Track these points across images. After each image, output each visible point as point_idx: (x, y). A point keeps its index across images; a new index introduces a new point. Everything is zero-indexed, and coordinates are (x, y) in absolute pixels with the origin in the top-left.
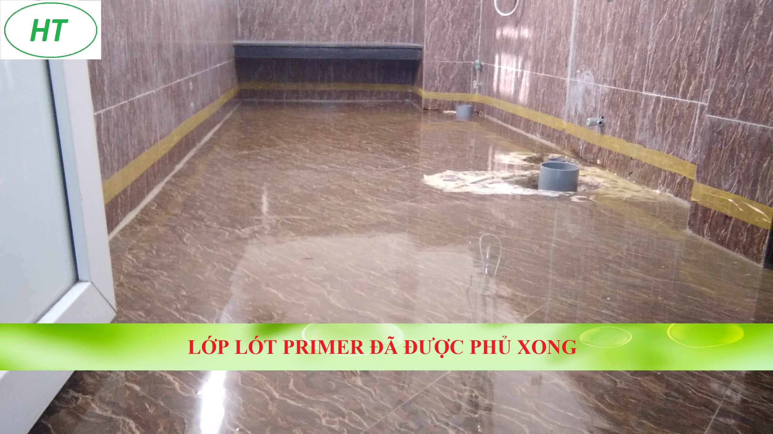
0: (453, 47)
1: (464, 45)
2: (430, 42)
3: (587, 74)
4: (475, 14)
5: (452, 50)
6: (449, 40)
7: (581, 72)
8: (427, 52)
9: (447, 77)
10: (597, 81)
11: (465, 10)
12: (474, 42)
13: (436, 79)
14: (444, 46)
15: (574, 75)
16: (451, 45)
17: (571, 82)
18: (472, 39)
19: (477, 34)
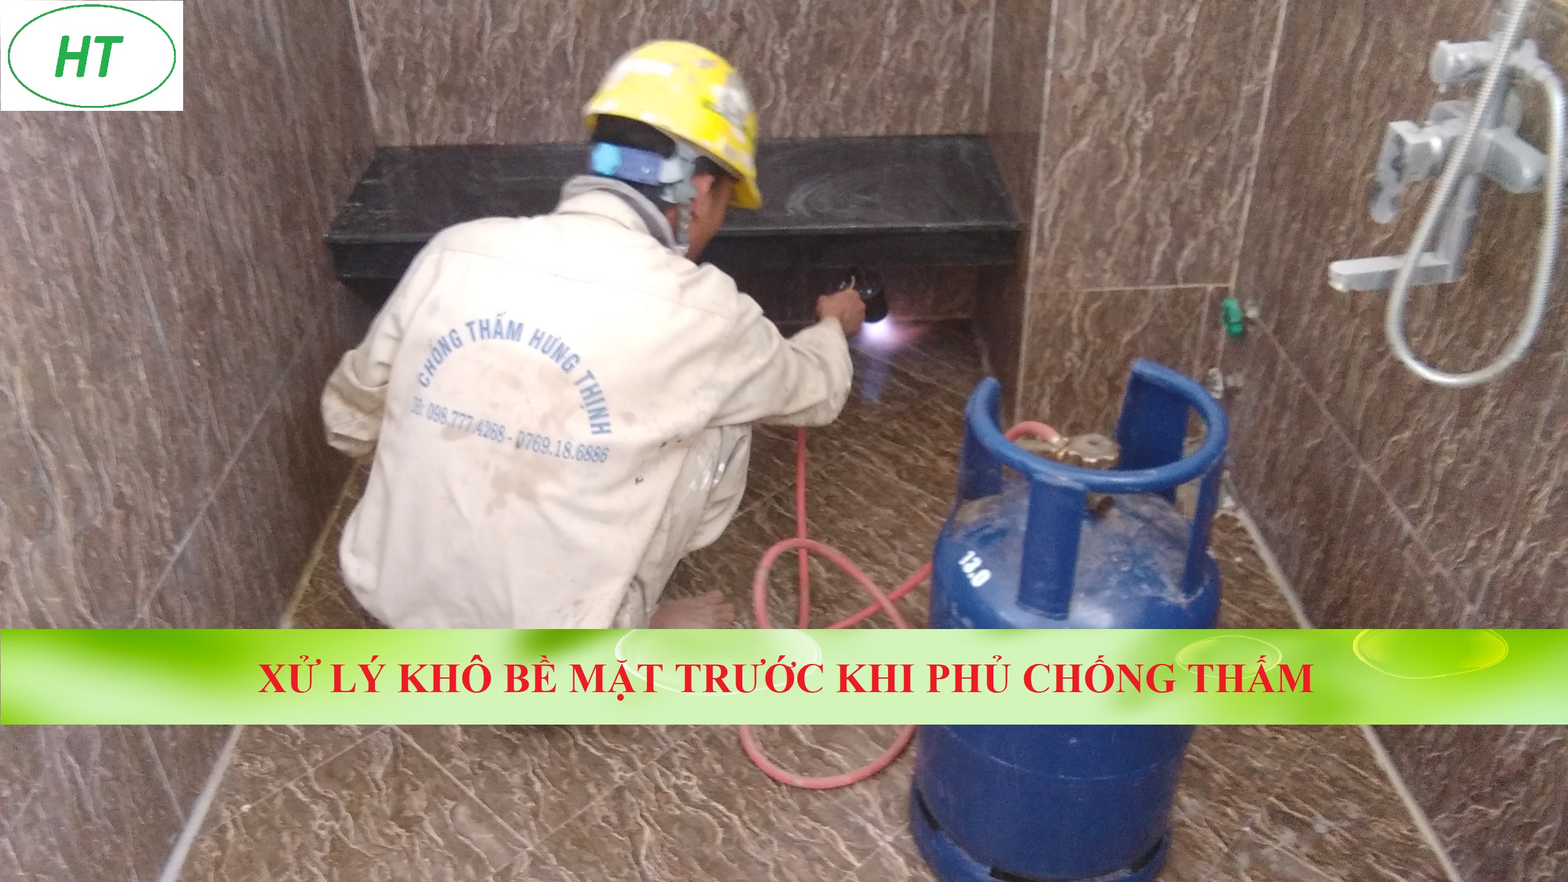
0: (1141, 239)
1: (1184, 227)
2: (1054, 225)
4: (1238, 117)
5: (1135, 249)
6: (1125, 217)
8: (1039, 260)
9: (1111, 338)
11: (1201, 105)
12: (1223, 216)
13: (1068, 344)
14: (1108, 235)
16: (1134, 230)
18: (1218, 206)
19: (1239, 188)
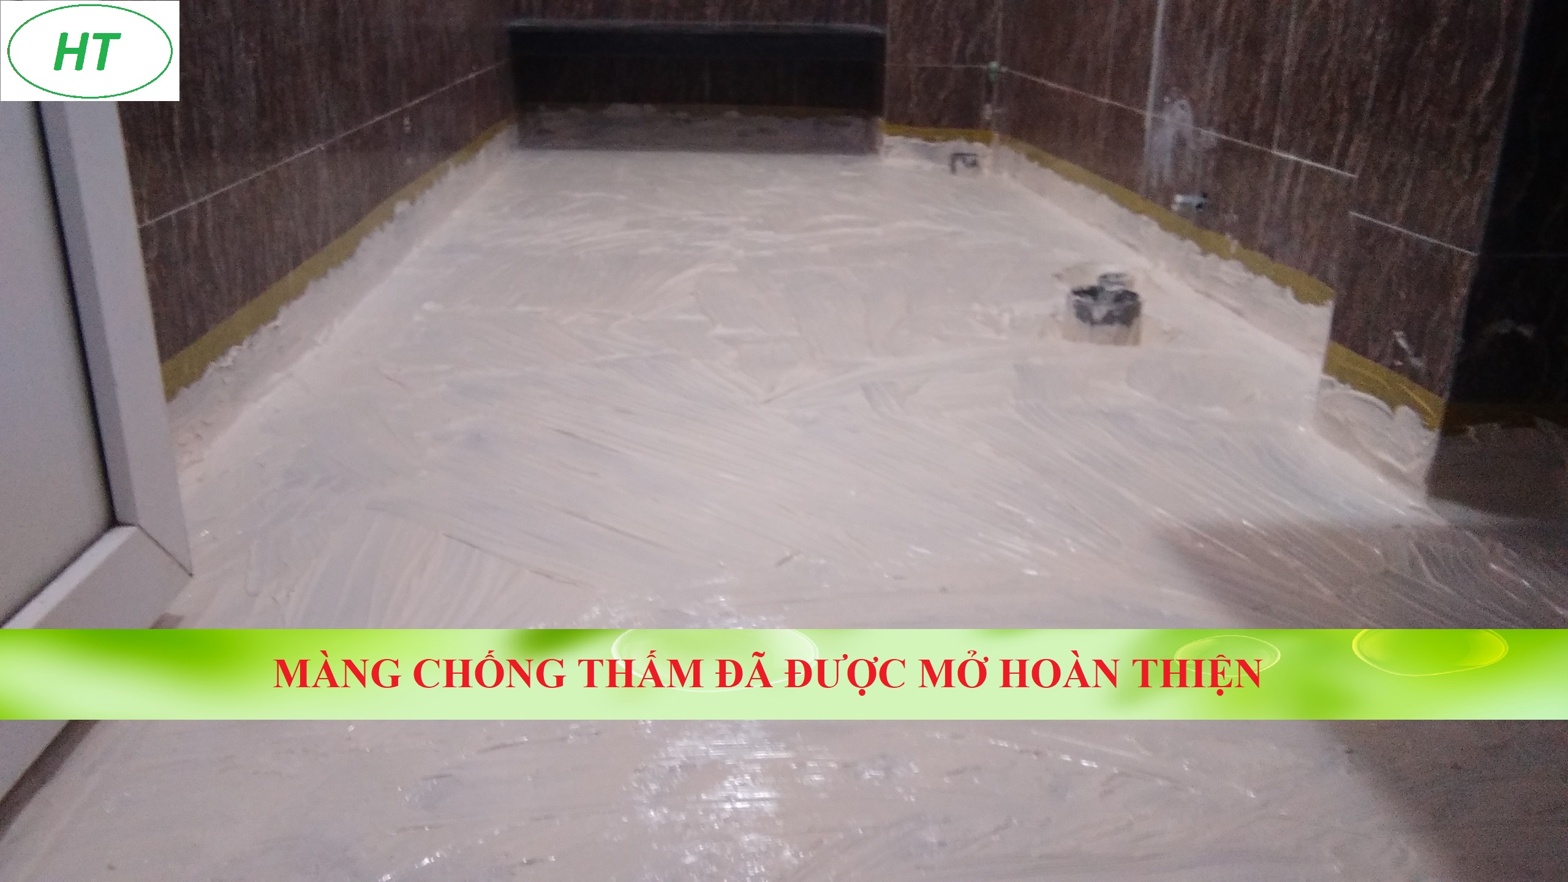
0: (945, 35)
1: (968, 31)
2: (899, 25)
3: (1182, 107)
5: (943, 41)
6: (936, 22)
7: (1173, 101)
8: (893, 45)
9: (933, 96)
10: (1197, 122)
12: (988, 26)
13: (909, 99)
14: (928, 33)
15: (1160, 107)
16: (942, 31)
17: (1154, 119)
18: (985, 19)
19: (995, 8)
